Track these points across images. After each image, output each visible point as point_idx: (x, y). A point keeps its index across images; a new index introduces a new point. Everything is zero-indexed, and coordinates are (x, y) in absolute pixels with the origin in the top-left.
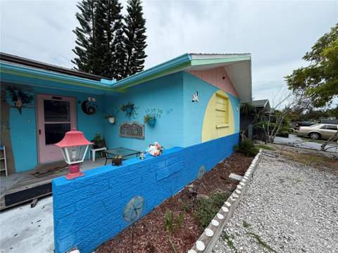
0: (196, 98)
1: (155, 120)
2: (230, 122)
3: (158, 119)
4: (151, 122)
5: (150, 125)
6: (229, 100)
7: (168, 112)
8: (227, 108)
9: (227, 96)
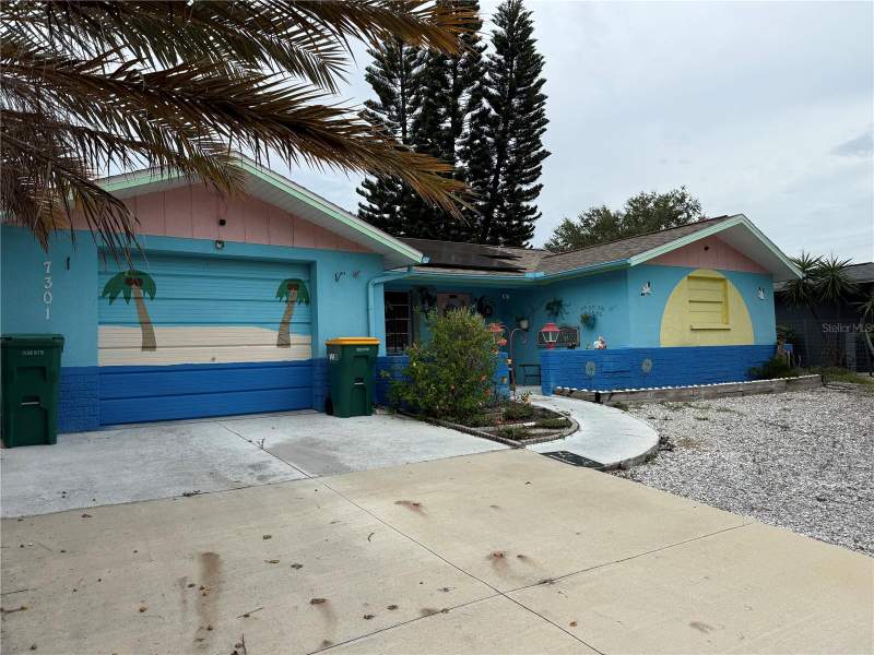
0: (646, 290)
1: (594, 319)
2: (731, 322)
3: (599, 317)
4: (590, 322)
5: (588, 326)
6: (729, 283)
7: (611, 309)
8: (726, 296)
9: (722, 276)
